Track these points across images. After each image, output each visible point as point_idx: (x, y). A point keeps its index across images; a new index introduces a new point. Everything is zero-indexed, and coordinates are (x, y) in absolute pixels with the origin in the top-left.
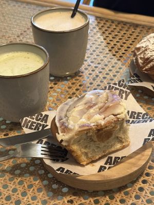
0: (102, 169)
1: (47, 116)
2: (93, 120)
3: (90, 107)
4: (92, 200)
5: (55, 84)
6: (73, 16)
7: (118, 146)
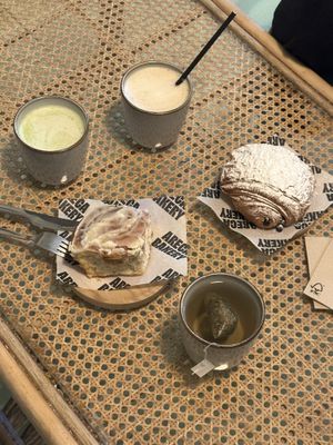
0: (104, 287)
1: (87, 205)
2: (106, 244)
3: (114, 228)
4: (85, 310)
5: (132, 153)
6: (178, 83)
7: (130, 272)
